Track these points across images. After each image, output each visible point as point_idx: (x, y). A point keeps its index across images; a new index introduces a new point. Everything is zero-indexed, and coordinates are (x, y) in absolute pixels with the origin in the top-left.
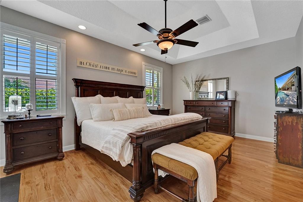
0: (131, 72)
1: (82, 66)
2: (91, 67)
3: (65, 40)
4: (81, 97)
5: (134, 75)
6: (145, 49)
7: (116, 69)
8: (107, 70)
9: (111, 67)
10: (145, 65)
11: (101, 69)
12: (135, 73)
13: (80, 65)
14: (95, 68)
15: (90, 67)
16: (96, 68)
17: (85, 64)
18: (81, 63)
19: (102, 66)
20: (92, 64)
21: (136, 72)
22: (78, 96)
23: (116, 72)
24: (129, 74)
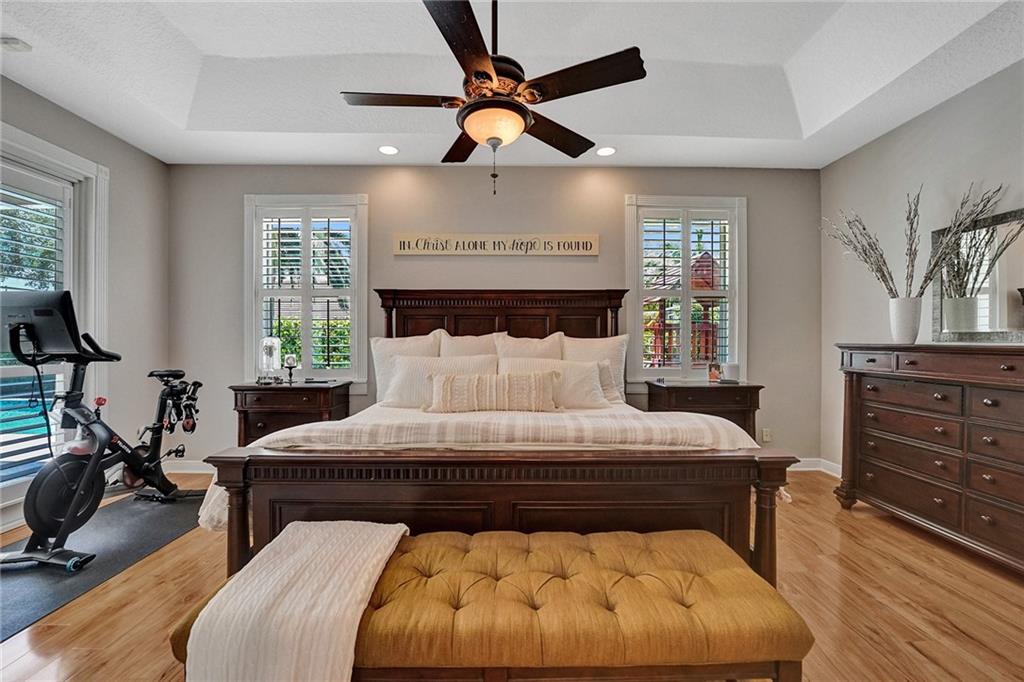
0: (570, 246)
1: (407, 251)
2: (431, 252)
3: (366, 196)
4: (397, 336)
5: (582, 252)
6: (614, 148)
7: (509, 244)
8: (479, 251)
9: (489, 239)
10: (638, 206)
11: (460, 251)
12: (586, 246)
13: (403, 252)
14: (439, 252)
15: (426, 252)
16: (445, 252)
17: (413, 245)
18: (402, 245)
19: (461, 244)
20: (432, 241)
21: (593, 238)
22: (389, 335)
23: (509, 252)
24: (562, 252)
